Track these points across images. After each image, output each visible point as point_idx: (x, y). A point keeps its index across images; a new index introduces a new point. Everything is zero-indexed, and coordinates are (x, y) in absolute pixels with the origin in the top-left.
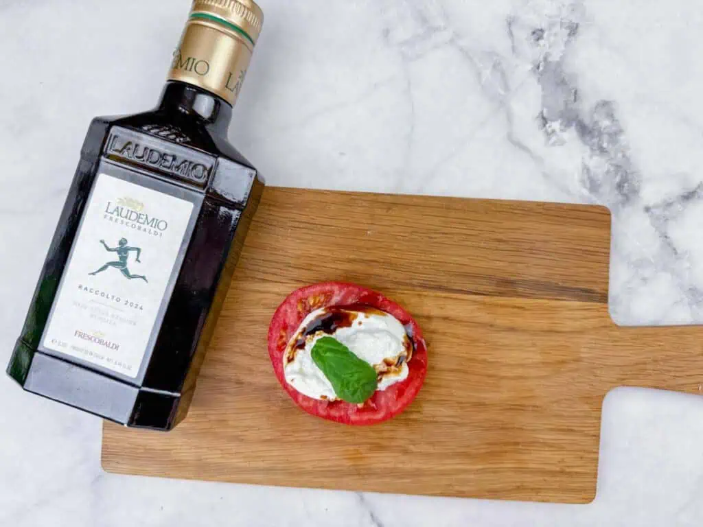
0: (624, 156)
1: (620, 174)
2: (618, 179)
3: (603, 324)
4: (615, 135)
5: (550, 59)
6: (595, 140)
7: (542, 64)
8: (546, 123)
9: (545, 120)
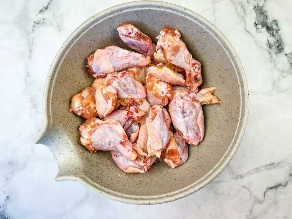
0: (280, 37)
1: (278, 43)
2: (277, 45)
4: (277, 31)
5: (259, 5)
6: (271, 32)
7: (256, 7)
8: (257, 25)
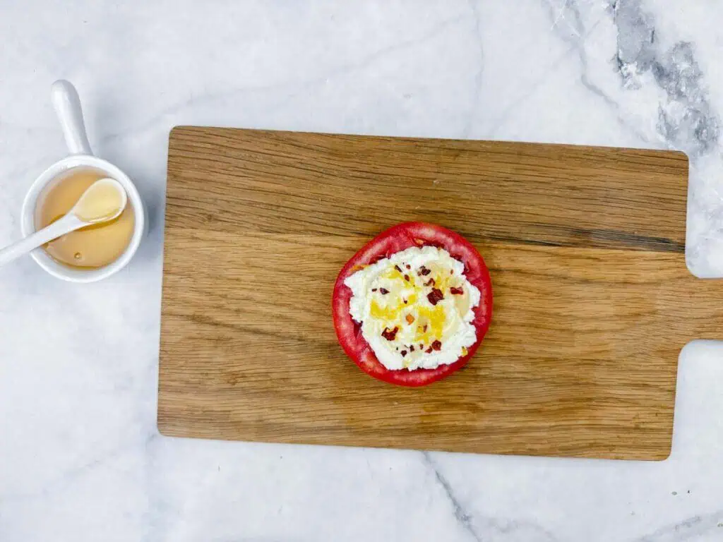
1: (699, 119)
2: (696, 125)
3: (679, 275)
4: (693, 79)
6: (673, 84)
7: (618, 3)
8: (622, 65)
9: (620, 63)
